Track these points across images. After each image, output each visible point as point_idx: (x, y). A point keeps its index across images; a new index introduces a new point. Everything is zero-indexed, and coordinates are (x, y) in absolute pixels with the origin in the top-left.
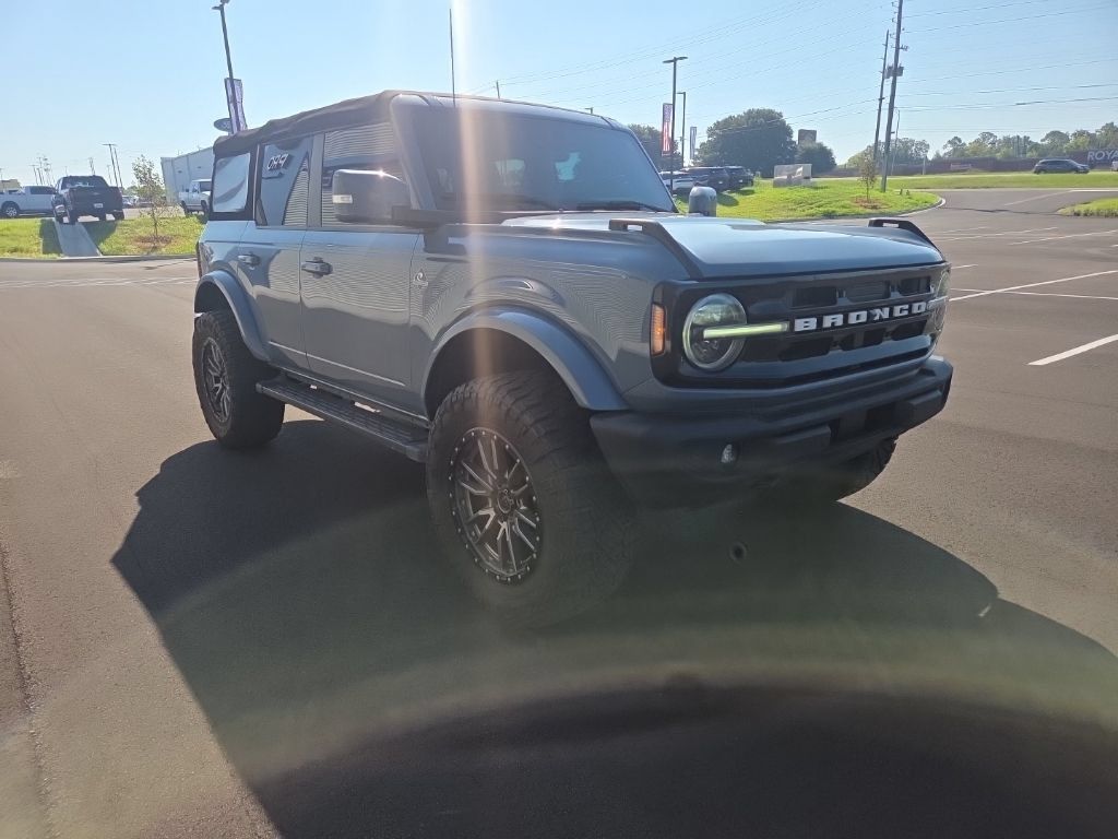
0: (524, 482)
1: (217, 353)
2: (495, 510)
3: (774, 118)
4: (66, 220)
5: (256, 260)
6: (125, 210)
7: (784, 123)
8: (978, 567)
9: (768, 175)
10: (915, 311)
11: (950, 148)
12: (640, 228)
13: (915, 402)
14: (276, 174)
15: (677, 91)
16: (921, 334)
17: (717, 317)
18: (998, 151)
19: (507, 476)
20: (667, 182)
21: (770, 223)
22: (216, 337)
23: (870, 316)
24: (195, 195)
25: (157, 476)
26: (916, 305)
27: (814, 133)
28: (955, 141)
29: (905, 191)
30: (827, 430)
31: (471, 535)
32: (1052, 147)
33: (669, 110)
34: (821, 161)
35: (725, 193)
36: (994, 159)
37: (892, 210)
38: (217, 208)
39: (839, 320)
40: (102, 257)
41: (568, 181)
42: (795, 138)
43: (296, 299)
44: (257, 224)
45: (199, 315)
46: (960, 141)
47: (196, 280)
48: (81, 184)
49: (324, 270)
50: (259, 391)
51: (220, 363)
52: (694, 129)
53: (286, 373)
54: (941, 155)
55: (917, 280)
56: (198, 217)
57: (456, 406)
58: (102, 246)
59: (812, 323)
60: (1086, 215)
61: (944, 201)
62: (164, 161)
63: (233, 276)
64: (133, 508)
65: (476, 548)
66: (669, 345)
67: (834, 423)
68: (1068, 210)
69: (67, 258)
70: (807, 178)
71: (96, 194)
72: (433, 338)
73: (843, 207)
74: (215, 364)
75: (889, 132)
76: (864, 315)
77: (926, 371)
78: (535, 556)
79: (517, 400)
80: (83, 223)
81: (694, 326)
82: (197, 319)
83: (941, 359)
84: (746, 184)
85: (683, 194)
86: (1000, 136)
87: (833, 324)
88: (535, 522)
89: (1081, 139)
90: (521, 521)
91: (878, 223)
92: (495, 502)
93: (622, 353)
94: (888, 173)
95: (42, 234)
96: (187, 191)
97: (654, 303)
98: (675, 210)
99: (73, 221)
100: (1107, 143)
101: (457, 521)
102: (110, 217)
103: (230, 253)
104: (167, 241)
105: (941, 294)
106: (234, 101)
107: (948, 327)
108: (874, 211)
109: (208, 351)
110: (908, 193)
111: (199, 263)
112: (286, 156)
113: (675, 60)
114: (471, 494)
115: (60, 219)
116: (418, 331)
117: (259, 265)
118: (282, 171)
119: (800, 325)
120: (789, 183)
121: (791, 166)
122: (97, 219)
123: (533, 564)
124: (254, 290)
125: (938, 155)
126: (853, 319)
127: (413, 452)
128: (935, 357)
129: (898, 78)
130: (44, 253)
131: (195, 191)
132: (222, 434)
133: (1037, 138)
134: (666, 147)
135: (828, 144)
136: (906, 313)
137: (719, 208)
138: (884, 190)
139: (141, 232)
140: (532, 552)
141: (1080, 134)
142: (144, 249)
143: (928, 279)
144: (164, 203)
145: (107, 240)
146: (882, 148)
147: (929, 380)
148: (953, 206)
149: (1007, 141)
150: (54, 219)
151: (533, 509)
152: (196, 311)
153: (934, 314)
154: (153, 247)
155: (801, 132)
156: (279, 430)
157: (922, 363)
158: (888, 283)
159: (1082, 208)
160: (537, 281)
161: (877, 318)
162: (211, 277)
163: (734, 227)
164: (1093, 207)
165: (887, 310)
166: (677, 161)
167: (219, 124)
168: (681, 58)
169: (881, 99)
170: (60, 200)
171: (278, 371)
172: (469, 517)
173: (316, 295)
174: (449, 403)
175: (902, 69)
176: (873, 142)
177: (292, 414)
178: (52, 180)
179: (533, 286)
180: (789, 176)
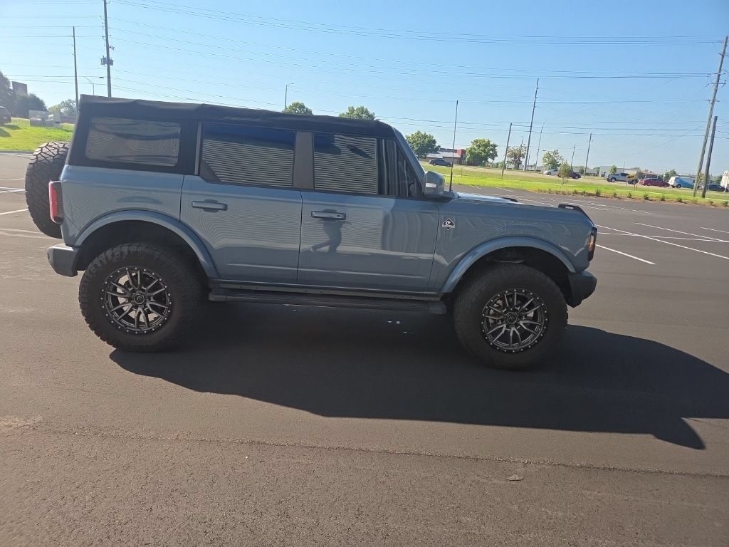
9: (25, 115)
84: (7, 120)
120: (43, 124)
129: (111, 66)
175: (112, 61)
180: (43, 120)
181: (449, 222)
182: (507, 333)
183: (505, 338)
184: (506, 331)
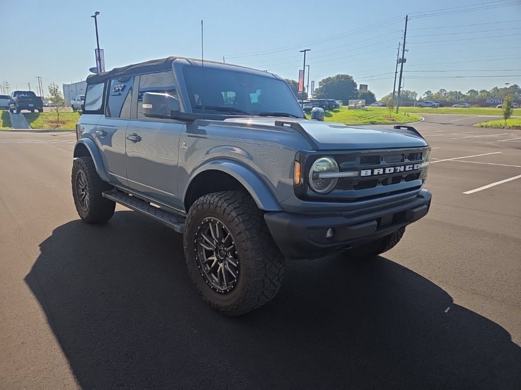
0: (231, 244)
1: (83, 178)
2: (217, 257)
3: (349, 79)
4: (15, 111)
5: (105, 134)
6: (44, 108)
7: (353, 81)
8: (444, 288)
9: (346, 104)
10: (415, 168)
11: (426, 96)
12: (289, 125)
13: (415, 210)
14: (117, 93)
15: (306, 64)
16: (417, 178)
17: (325, 168)
18: (447, 97)
19: (223, 241)
20: (301, 105)
21: (348, 126)
22: (83, 169)
23: (395, 170)
24: (78, 102)
25: (51, 237)
26: (416, 166)
27: (367, 86)
28: (428, 93)
29: (406, 113)
30: (376, 222)
31: (205, 270)
32: (471, 96)
33: (302, 74)
34: (370, 99)
35: (326, 111)
36: (445, 101)
37: (402, 122)
38: (87, 109)
39: (381, 171)
40: (31, 129)
41: (256, 103)
42: (358, 88)
43: (123, 152)
44: (106, 116)
45: (76, 158)
46: (430, 92)
47: (75, 142)
48: (23, 95)
49: (138, 139)
50: (104, 196)
51: (85, 182)
52: (313, 82)
53: (117, 187)
54: (422, 98)
55: (416, 154)
56: (79, 112)
57: (199, 207)
58: (32, 124)
59: (369, 172)
60: (486, 127)
61: (424, 119)
62: (64, 86)
63: (93, 141)
64: (36, 253)
65: (207, 276)
66: (302, 180)
67: (379, 220)
68: (478, 125)
69: (14, 129)
70: (363, 106)
71: (30, 100)
72: (189, 173)
73: (380, 120)
74: (82, 182)
75: (400, 87)
76: (392, 169)
77: (420, 196)
78: (236, 280)
79: (229, 204)
80: (23, 113)
81: (314, 172)
82: (74, 161)
83: (426, 190)
84: (335, 108)
85: (308, 111)
86: (448, 91)
87: (378, 173)
88: (236, 264)
89: (483, 94)
90: (229, 263)
91: (398, 127)
92: (217, 253)
93: (280, 183)
94: (399, 106)
95: (3, 118)
96: (75, 100)
97: (296, 160)
98: (305, 118)
99: (18, 112)
100: (495, 96)
101: (198, 263)
102: (36, 111)
103: (92, 130)
104: (64, 123)
105: (427, 160)
106: (99, 59)
107: (430, 176)
108: (393, 122)
109: (79, 176)
110: (408, 115)
111: (77, 134)
112: (123, 85)
113: (305, 51)
114: (205, 249)
115: (12, 111)
116: (182, 170)
117: (107, 136)
118: (121, 92)
119: (363, 173)
120: (355, 108)
121: (356, 100)
122: (30, 112)
123: (235, 285)
124: (103, 148)
125: (421, 98)
126: (387, 171)
127: (177, 228)
128: (424, 190)
129: (404, 63)
130: (3, 127)
131: (78, 100)
132: (84, 217)
133: (464, 93)
134: (301, 90)
135: (373, 92)
136: (411, 169)
137: (325, 118)
138: (397, 113)
139: (51, 118)
140: (234, 279)
141: (484, 91)
142: (52, 126)
143: (421, 153)
144: (63, 105)
145: (35, 122)
146: (396, 94)
147: (421, 200)
148: (427, 121)
149: (451, 93)
150: (9, 111)
151: (235, 257)
152: (74, 157)
153: (424, 170)
154: (57, 125)
155: (361, 86)
156: (113, 215)
157: (418, 192)
158: (403, 155)
159: (484, 124)
160: (240, 148)
161: (398, 171)
162: (82, 141)
163: (331, 126)
164: (489, 124)
165: (403, 167)
166: (305, 96)
167: (91, 70)
168: (307, 50)
169: (396, 73)
170: (13, 102)
171: (113, 187)
172: (204, 260)
173: (133, 151)
174: (196, 205)
175: (406, 59)
176: (392, 91)
177: (119, 207)
178: (9, 93)
179: (238, 151)
180: (355, 105)
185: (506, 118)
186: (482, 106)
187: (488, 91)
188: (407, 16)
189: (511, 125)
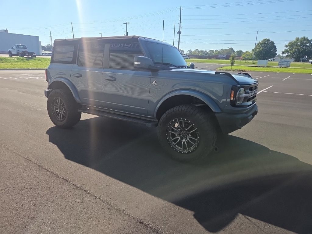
11: (189, 52)
18: (199, 54)
28: (190, 51)
32: (210, 54)
36: (199, 55)
46: (191, 50)
68: (218, 69)
86: (200, 50)
89: (217, 52)
100: (222, 53)
113: (127, 23)
125: (186, 53)
129: (180, 34)
133: (208, 51)
141: (217, 51)
149: (201, 51)
159: (221, 68)
164: (224, 68)
168: (128, 23)
175: (181, 32)
181: (155, 82)
182: (181, 141)
183: (179, 144)
184: (180, 140)
185: (232, 65)
186: (216, 59)
187: (219, 50)
188: (181, 8)
189: (234, 69)
